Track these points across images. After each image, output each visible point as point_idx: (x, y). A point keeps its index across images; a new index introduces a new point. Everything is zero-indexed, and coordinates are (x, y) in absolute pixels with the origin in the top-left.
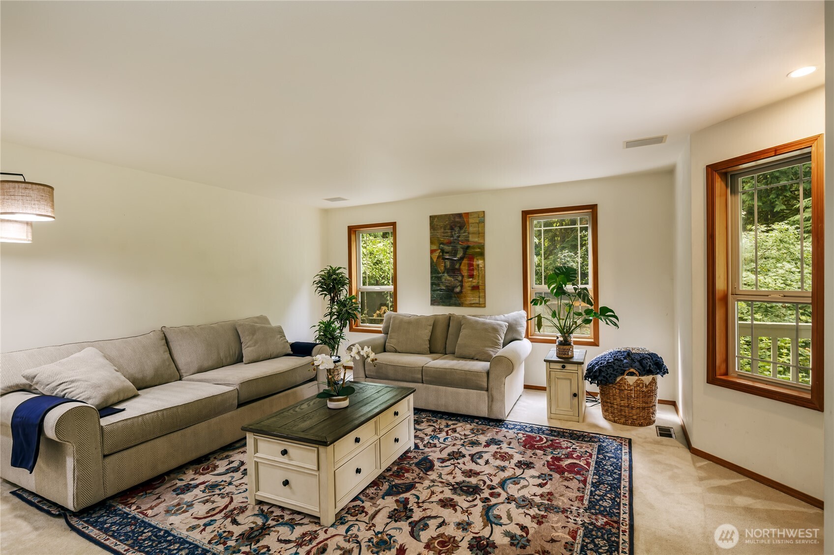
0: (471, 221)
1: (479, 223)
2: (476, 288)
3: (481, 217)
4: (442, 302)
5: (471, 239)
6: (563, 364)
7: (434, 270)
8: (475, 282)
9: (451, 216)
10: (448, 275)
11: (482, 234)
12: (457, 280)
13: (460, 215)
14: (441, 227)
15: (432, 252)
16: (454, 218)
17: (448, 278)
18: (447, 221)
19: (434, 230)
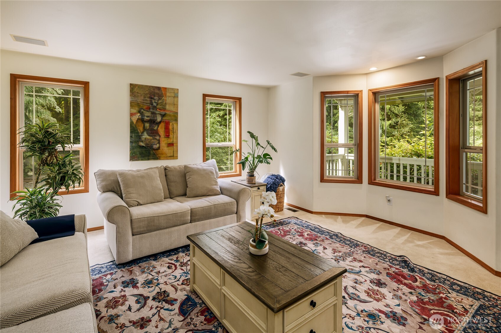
0: (168, 94)
1: (174, 97)
2: (171, 145)
3: (175, 93)
4: (141, 157)
5: (167, 107)
6: (258, 187)
7: (133, 129)
8: (170, 141)
9: (151, 87)
10: (148, 135)
11: (176, 105)
12: (156, 139)
13: (159, 88)
14: (141, 95)
15: (132, 115)
16: (154, 89)
17: (148, 137)
18: (147, 91)
19: (135, 96)
